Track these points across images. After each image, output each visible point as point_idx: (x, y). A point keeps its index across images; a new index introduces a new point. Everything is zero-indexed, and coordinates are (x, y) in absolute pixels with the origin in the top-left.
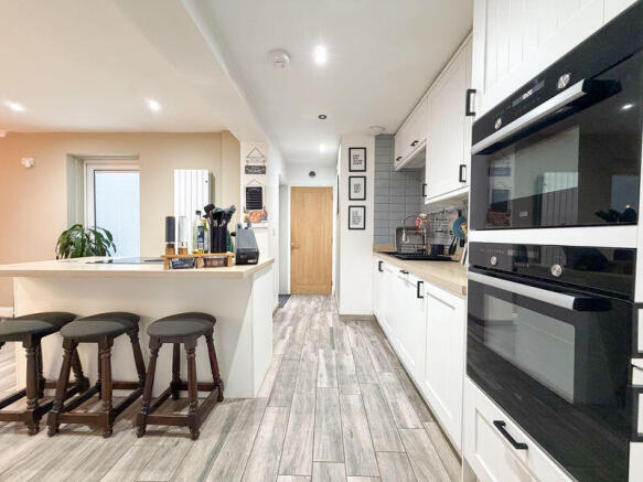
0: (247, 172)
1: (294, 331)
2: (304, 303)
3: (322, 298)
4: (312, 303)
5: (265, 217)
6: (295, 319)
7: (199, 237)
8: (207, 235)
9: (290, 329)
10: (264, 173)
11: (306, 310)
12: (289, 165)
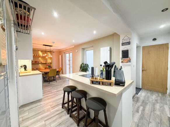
0: (122, 45)
1: (144, 110)
2: (149, 94)
3: (160, 95)
4: (154, 96)
5: (130, 61)
6: (144, 103)
7: (101, 74)
8: (104, 73)
9: (141, 108)
10: (129, 44)
11: (151, 100)
12: (141, 38)
